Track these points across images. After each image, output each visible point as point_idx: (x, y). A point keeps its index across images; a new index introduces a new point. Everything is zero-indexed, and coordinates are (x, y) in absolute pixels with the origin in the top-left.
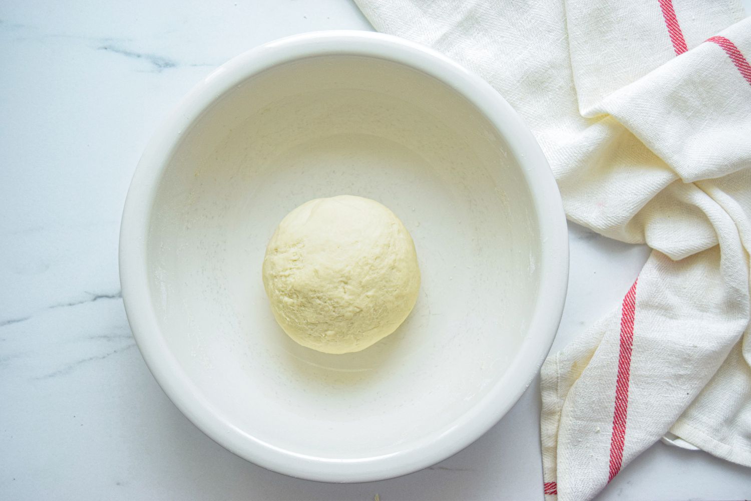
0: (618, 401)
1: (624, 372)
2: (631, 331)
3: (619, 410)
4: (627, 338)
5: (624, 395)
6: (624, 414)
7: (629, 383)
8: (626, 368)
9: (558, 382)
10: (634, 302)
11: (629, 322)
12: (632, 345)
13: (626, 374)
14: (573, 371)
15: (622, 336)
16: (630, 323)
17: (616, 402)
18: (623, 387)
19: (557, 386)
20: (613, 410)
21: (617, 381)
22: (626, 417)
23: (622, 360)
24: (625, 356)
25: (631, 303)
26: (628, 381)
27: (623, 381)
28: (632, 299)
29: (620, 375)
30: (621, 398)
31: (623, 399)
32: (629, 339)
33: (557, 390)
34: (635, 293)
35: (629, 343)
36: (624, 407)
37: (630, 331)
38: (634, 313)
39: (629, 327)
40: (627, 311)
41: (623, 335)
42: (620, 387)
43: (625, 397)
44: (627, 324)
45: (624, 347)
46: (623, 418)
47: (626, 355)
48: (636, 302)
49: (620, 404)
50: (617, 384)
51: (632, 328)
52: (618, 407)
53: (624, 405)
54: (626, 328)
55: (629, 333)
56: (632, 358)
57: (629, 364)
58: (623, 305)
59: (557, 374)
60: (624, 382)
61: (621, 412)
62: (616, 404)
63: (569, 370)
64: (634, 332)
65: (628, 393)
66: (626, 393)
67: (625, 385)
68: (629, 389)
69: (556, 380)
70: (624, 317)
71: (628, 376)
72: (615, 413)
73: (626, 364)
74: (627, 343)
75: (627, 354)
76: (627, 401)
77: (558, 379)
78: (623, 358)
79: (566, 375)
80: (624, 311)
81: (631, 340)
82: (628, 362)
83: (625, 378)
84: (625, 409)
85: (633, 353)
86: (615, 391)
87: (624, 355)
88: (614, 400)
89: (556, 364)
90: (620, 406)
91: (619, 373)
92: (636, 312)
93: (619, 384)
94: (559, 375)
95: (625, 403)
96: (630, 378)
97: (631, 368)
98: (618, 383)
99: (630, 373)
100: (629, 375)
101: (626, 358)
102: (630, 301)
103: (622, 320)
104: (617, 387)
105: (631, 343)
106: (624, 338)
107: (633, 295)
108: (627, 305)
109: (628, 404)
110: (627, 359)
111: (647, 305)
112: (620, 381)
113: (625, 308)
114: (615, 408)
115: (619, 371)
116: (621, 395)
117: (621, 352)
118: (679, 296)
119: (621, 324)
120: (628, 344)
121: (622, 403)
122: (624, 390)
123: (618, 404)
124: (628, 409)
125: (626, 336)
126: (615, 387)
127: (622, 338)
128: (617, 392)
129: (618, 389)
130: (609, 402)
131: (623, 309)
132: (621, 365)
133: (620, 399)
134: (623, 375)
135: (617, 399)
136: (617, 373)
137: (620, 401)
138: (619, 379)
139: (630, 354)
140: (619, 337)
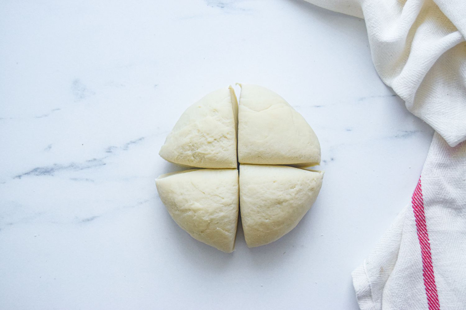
0: (428, 292)
1: (428, 265)
3: (431, 300)
4: (423, 235)
5: (432, 286)
6: (437, 303)
7: (435, 275)
8: (428, 262)
9: (370, 289)
10: (422, 203)
11: (421, 220)
12: (429, 240)
13: (429, 267)
14: (381, 275)
15: (418, 235)
16: (422, 222)
17: (427, 294)
18: (429, 279)
19: (370, 292)
20: (426, 301)
21: (424, 275)
22: (439, 305)
23: (424, 256)
24: (426, 251)
25: (420, 204)
26: (433, 272)
27: (428, 273)
28: (420, 201)
29: (425, 269)
30: (430, 288)
31: (432, 289)
32: (424, 235)
33: (371, 296)
34: (422, 195)
35: (426, 238)
36: (435, 297)
37: (423, 228)
38: (424, 213)
39: (422, 225)
40: (418, 212)
41: (419, 233)
42: (427, 279)
43: (433, 287)
45: (423, 244)
46: (437, 306)
48: (424, 202)
49: (431, 295)
50: (423, 277)
51: (425, 225)
52: (430, 298)
53: (435, 294)
55: (424, 231)
56: (432, 251)
58: (413, 207)
59: (368, 282)
60: (429, 274)
61: (433, 302)
62: (428, 295)
63: (378, 276)
64: (427, 228)
65: (436, 284)
67: (430, 276)
68: (436, 280)
69: (369, 288)
71: (431, 268)
72: (428, 303)
73: (428, 258)
74: (424, 238)
75: (427, 249)
76: (436, 291)
77: (370, 287)
78: (425, 253)
79: (377, 281)
80: (415, 213)
81: (426, 236)
82: (429, 256)
83: (429, 271)
84: (436, 298)
85: (431, 246)
86: (423, 284)
87: (424, 250)
88: (425, 291)
89: (365, 274)
90: (432, 296)
91: (424, 267)
92: (425, 211)
93: (425, 277)
94: (370, 283)
95: (435, 293)
96: (434, 270)
97: (433, 261)
99: (433, 265)
100: (432, 267)
101: (427, 252)
102: (419, 203)
103: (416, 221)
104: (424, 280)
105: (427, 238)
106: (420, 236)
107: (420, 197)
108: (416, 207)
109: (439, 294)
110: (427, 254)
111: (433, 202)
112: (426, 274)
113: (416, 210)
114: (428, 299)
115: (423, 266)
116: (430, 286)
117: (422, 249)
118: (460, 188)
119: (416, 225)
120: (426, 241)
121: (432, 293)
122: (431, 281)
123: (429, 295)
124: (439, 298)
125: (421, 233)
126: (422, 280)
127: (419, 236)
128: (425, 284)
129: (426, 282)
130: (421, 295)
131: (414, 212)
132: (424, 260)
133: (430, 290)
134: (428, 269)
135: (427, 290)
136: (423, 268)
137: (430, 292)
139: (430, 249)
140: (417, 236)
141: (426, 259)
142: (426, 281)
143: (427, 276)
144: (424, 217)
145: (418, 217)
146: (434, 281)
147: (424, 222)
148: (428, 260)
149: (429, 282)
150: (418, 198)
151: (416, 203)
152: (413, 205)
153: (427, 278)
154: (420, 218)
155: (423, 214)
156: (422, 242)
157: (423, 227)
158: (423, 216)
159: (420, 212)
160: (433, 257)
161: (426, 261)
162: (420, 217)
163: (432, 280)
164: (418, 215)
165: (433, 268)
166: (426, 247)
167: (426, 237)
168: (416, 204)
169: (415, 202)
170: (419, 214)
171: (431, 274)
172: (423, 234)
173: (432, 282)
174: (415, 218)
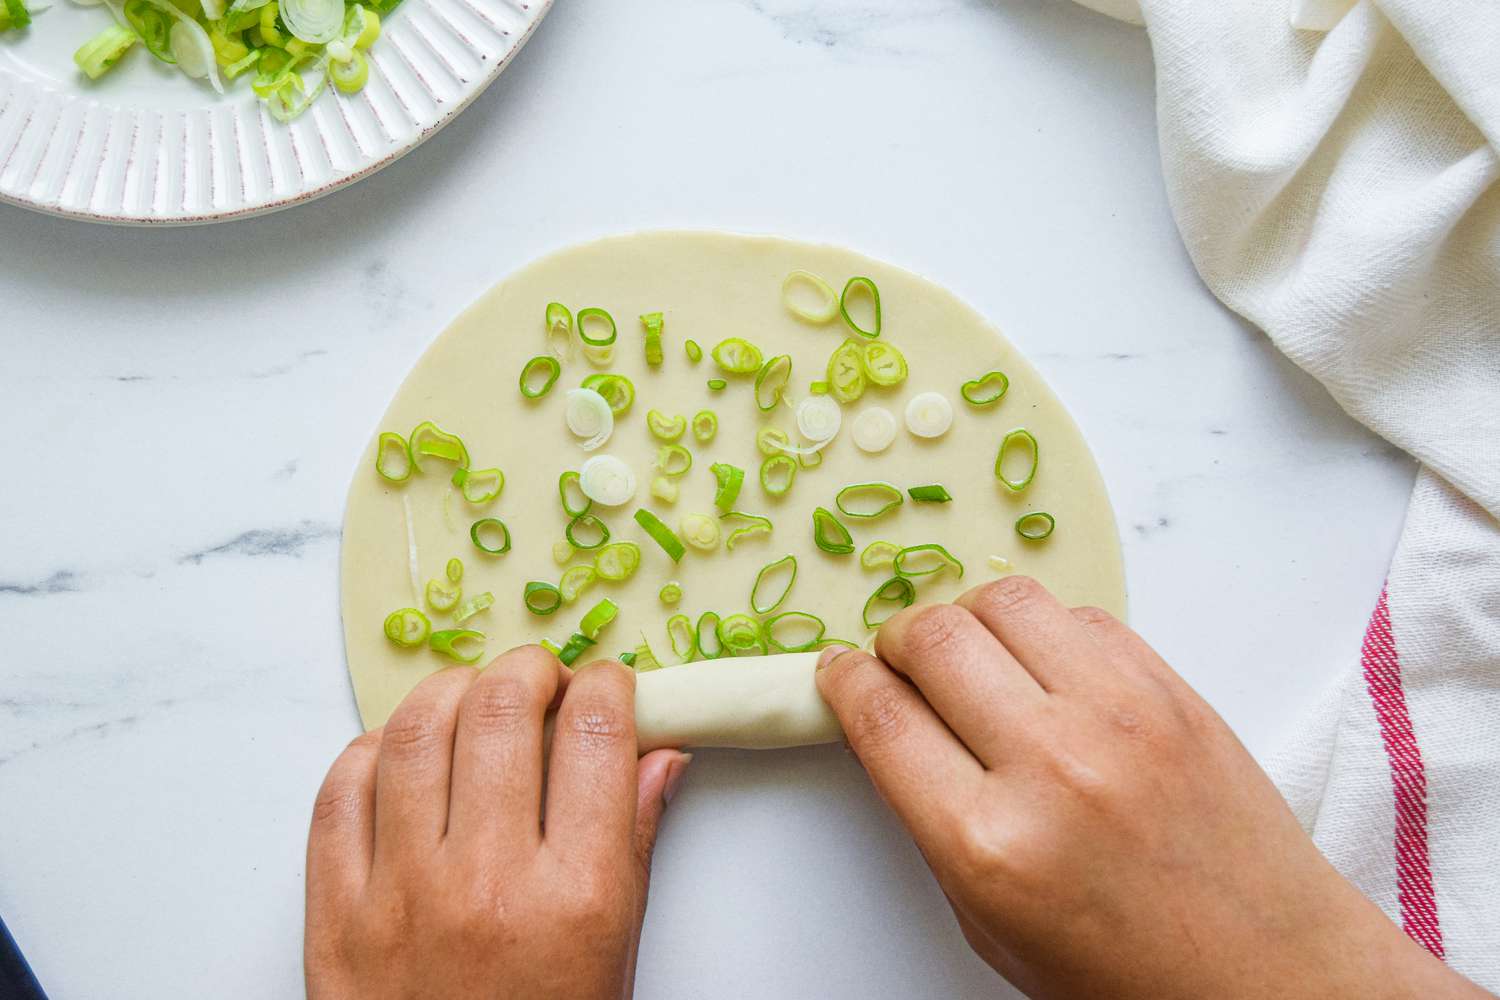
2: (1414, 758)
4: (1411, 783)
5: (1429, 934)
7: (1437, 899)
8: (1416, 859)
10: (1396, 678)
12: (1425, 795)
13: (1420, 875)
15: (1396, 782)
16: (1404, 738)
21: (1401, 900)
24: (1411, 827)
26: (1432, 891)
27: (1416, 894)
28: (1391, 672)
29: (1406, 881)
32: (1416, 783)
34: (1395, 654)
35: (1417, 791)
37: (1411, 760)
38: (1405, 709)
42: (1412, 913)
43: (1432, 939)
44: (1401, 744)
45: (1406, 807)
47: (1414, 824)
48: (1403, 676)
54: (1402, 756)
55: (1414, 769)
56: (1429, 828)
57: (1424, 845)
58: (1371, 692)
60: (1419, 898)
65: (1441, 928)
66: (1433, 929)
67: (1423, 904)
68: (1441, 915)
70: (1387, 729)
71: (1427, 878)
80: (1379, 710)
82: (1420, 840)
83: (1420, 887)
85: (1430, 815)
91: (1401, 875)
92: (1407, 702)
93: (1406, 906)
96: (1437, 883)
97: (1431, 856)
98: (1404, 903)
99: (1430, 869)
100: (1429, 874)
101: (1414, 832)
102: (1388, 679)
103: (1384, 736)
104: (1403, 914)
106: (1403, 784)
107: (1391, 661)
108: (1380, 691)
111: (1429, 677)
112: (1410, 899)
113: (1381, 702)
119: (1387, 749)
120: (1417, 798)
122: (1426, 920)
125: (1407, 776)
131: (1376, 707)
134: (1416, 881)
138: (1406, 893)
139: (1424, 820)
141: (1410, 851)
142: (1411, 918)
143: (1413, 903)
144: (1409, 723)
145: (1392, 724)
146: (1436, 921)
147: (1411, 741)
148: (1418, 855)
149: (1419, 922)
150: (1385, 665)
151: (1379, 680)
152: (1370, 685)
153: (1414, 910)
154: (1397, 725)
155: (1404, 712)
156: (1403, 803)
157: (1412, 756)
158: (1405, 718)
159: (1394, 706)
160: (1432, 845)
161: (1410, 856)
162: (1395, 722)
163: (1428, 916)
164: (1389, 715)
165: (1431, 879)
166: (1412, 816)
167: (1419, 788)
168: (1378, 684)
169: (1376, 677)
170: (1392, 713)
171: (1427, 897)
172: (1412, 778)
173: (1429, 923)
174: (1379, 727)
